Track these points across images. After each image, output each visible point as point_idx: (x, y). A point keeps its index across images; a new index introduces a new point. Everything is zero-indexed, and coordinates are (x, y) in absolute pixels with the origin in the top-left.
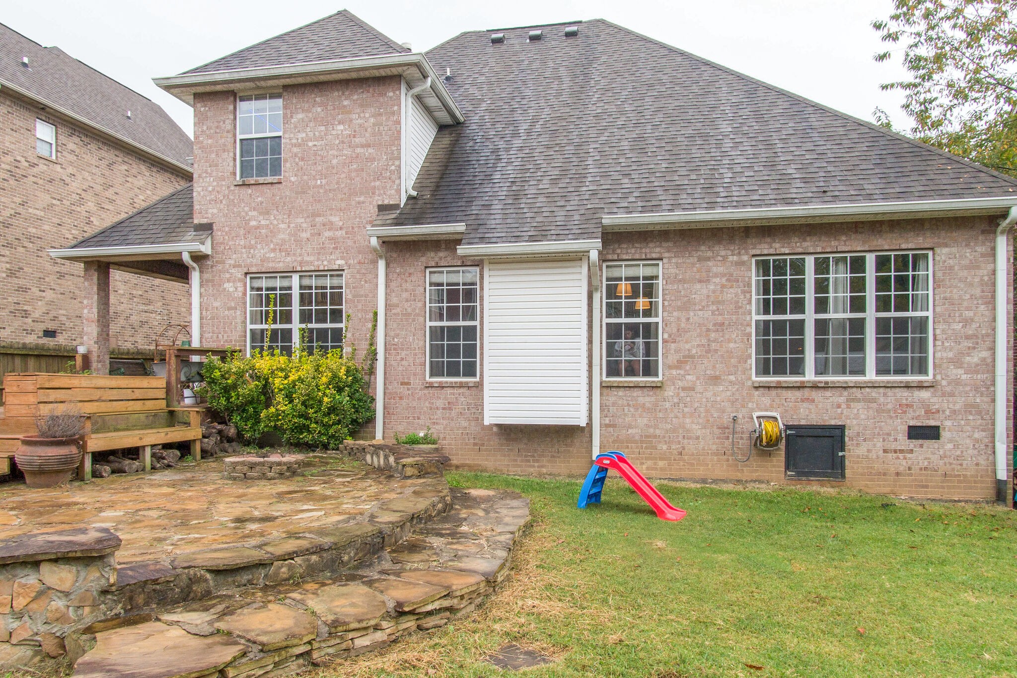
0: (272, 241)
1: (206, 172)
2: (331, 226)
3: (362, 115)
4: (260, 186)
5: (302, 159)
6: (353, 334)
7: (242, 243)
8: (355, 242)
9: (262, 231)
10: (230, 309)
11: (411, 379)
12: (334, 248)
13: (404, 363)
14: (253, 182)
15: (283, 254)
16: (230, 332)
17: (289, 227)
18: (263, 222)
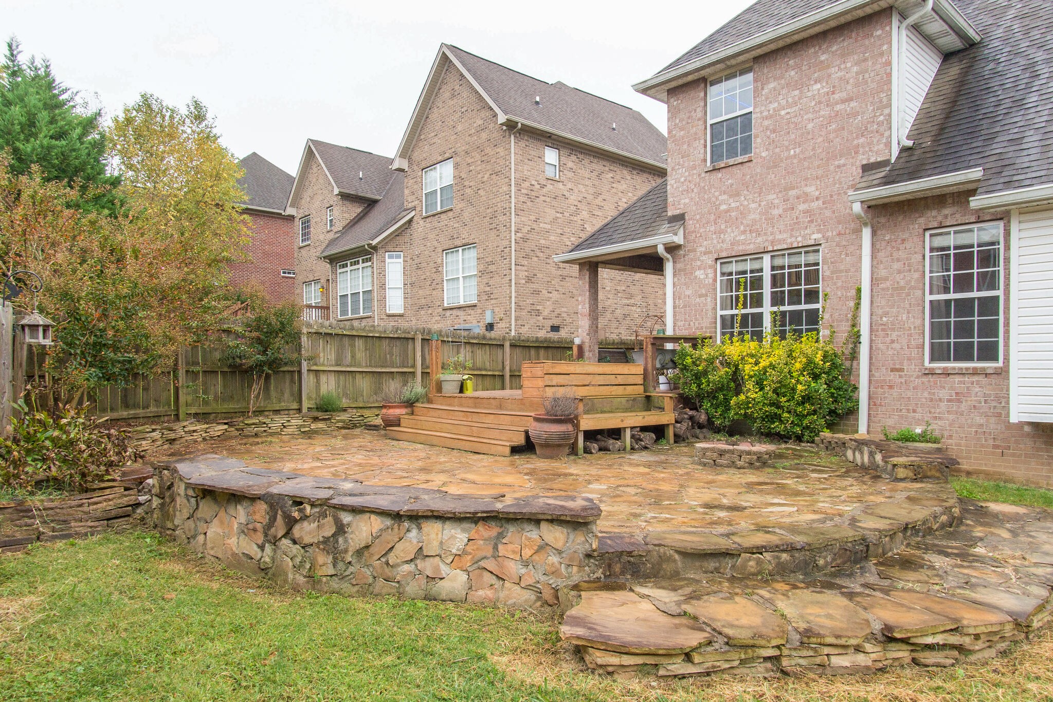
0: (742, 223)
1: (679, 164)
2: (805, 198)
3: (842, 66)
4: (730, 168)
5: (774, 131)
6: (831, 315)
7: (713, 229)
8: (834, 212)
9: (732, 214)
10: (700, 296)
11: (905, 364)
12: (809, 222)
13: (895, 345)
14: (723, 165)
15: (754, 235)
16: (700, 319)
17: (760, 205)
18: (733, 205)
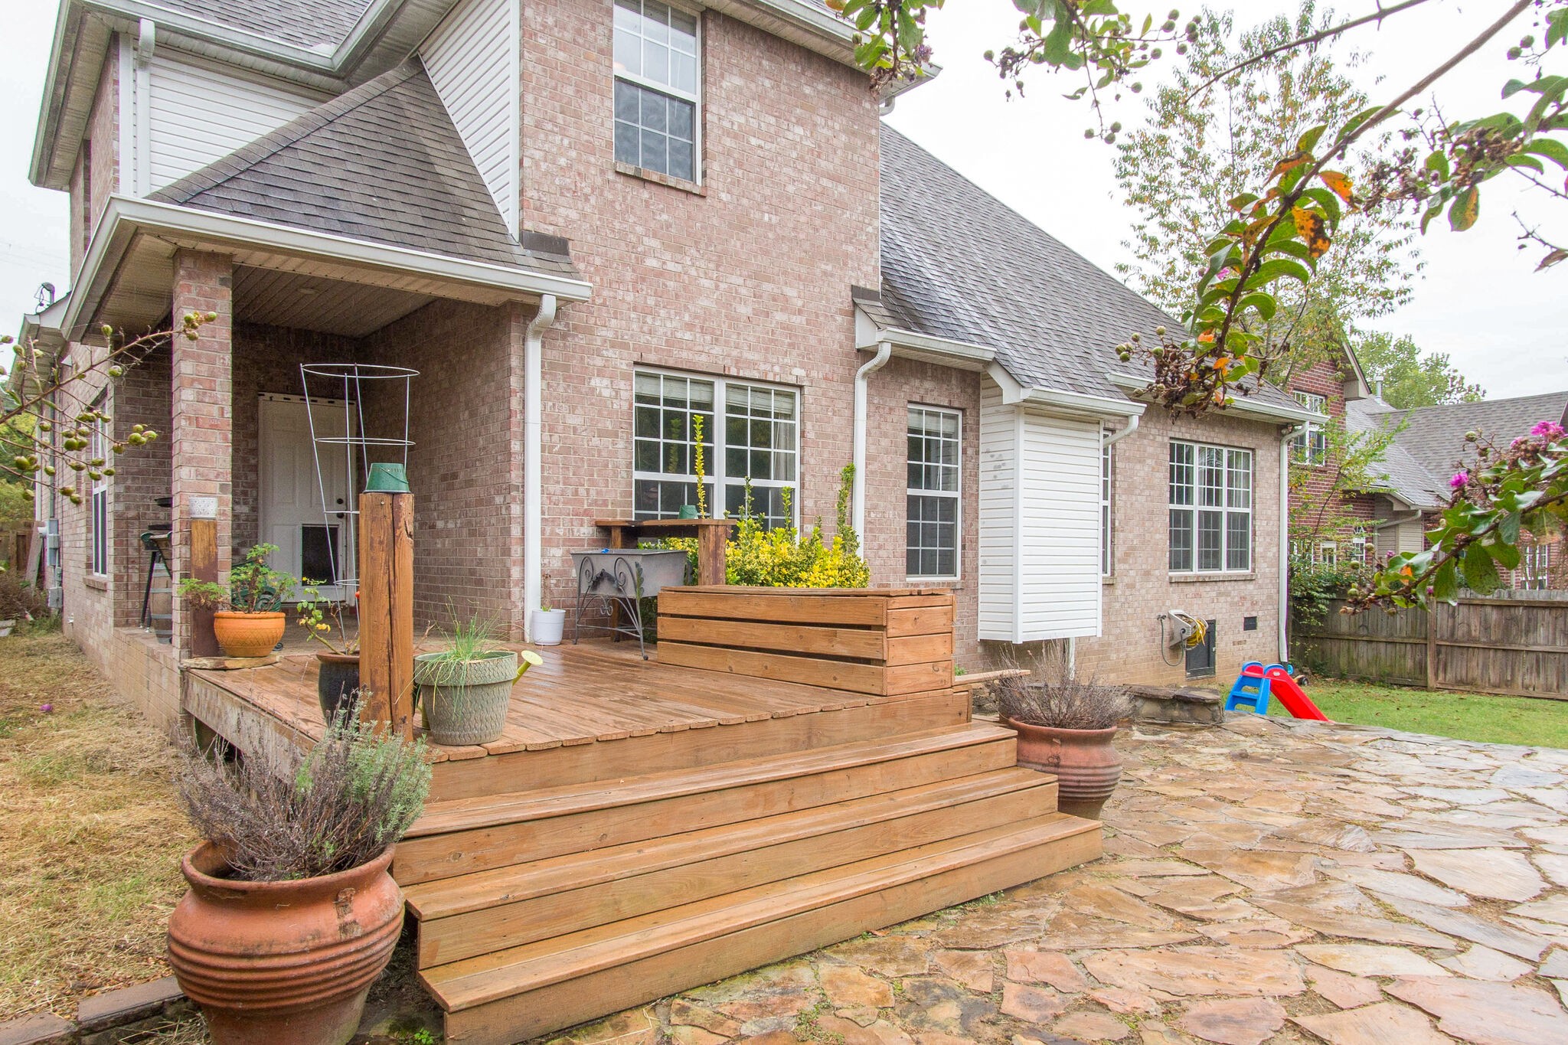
0: (686, 308)
1: (553, 121)
2: (781, 301)
3: (830, 123)
4: (666, 191)
5: (740, 164)
6: (816, 502)
7: (630, 297)
8: (820, 341)
9: (670, 283)
10: (602, 433)
11: (891, 579)
12: (790, 345)
13: (881, 553)
14: (655, 178)
15: (708, 338)
16: (601, 483)
17: (717, 287)
18: (671, 266)
